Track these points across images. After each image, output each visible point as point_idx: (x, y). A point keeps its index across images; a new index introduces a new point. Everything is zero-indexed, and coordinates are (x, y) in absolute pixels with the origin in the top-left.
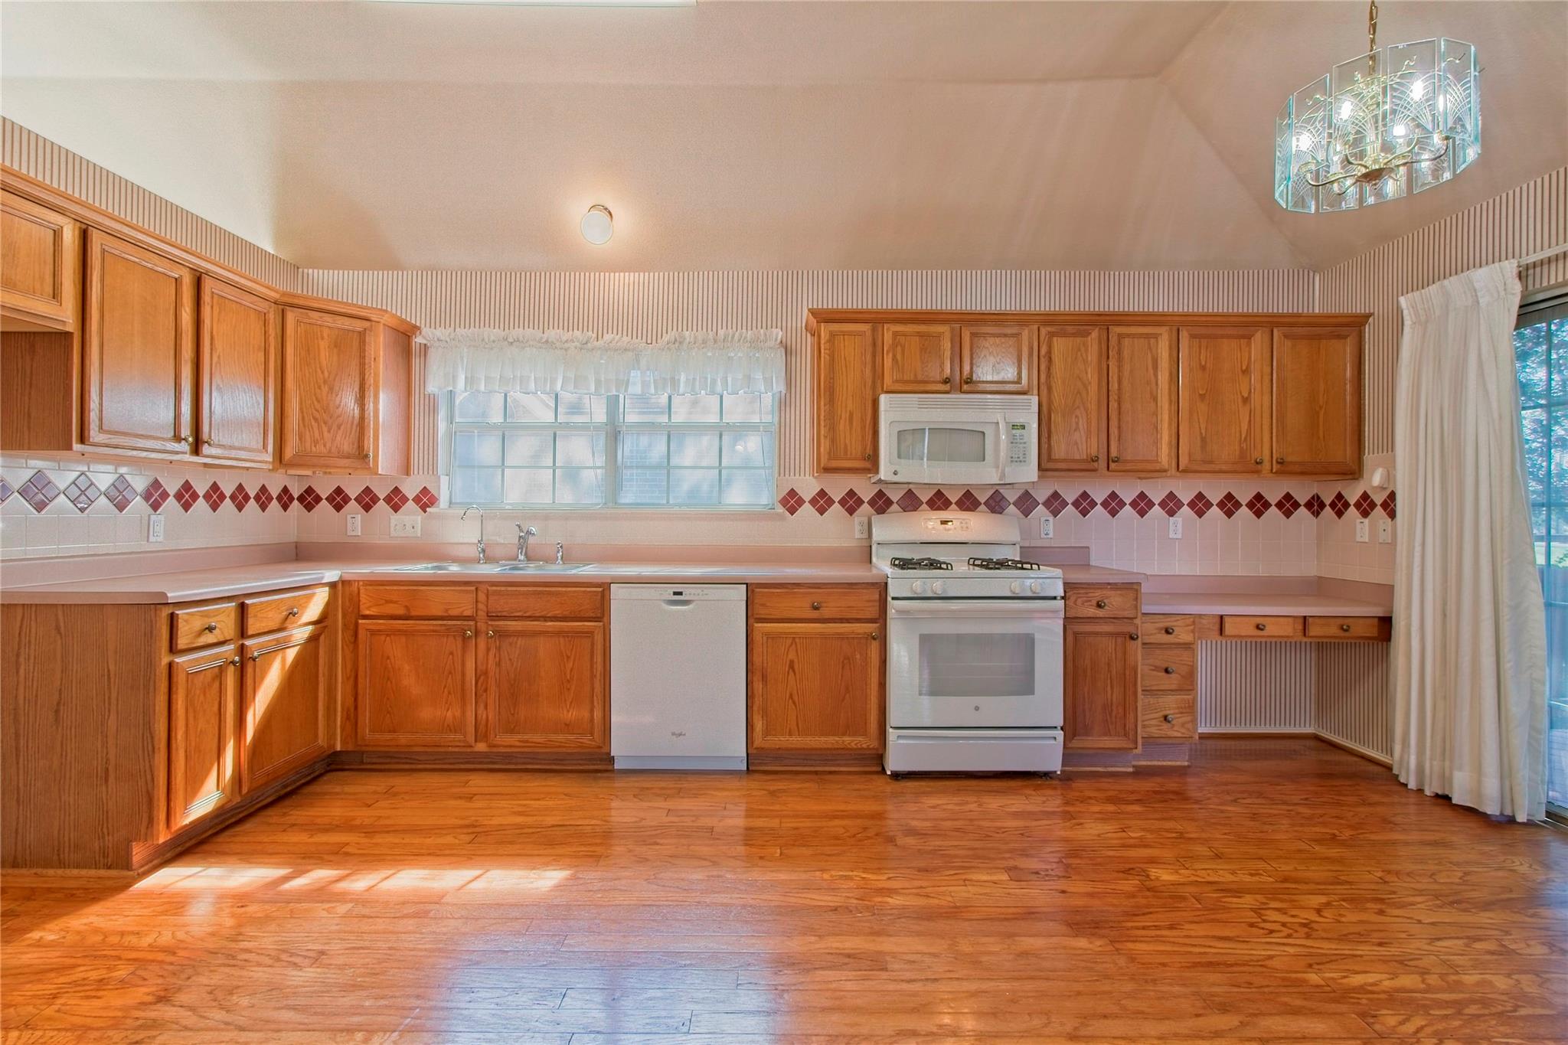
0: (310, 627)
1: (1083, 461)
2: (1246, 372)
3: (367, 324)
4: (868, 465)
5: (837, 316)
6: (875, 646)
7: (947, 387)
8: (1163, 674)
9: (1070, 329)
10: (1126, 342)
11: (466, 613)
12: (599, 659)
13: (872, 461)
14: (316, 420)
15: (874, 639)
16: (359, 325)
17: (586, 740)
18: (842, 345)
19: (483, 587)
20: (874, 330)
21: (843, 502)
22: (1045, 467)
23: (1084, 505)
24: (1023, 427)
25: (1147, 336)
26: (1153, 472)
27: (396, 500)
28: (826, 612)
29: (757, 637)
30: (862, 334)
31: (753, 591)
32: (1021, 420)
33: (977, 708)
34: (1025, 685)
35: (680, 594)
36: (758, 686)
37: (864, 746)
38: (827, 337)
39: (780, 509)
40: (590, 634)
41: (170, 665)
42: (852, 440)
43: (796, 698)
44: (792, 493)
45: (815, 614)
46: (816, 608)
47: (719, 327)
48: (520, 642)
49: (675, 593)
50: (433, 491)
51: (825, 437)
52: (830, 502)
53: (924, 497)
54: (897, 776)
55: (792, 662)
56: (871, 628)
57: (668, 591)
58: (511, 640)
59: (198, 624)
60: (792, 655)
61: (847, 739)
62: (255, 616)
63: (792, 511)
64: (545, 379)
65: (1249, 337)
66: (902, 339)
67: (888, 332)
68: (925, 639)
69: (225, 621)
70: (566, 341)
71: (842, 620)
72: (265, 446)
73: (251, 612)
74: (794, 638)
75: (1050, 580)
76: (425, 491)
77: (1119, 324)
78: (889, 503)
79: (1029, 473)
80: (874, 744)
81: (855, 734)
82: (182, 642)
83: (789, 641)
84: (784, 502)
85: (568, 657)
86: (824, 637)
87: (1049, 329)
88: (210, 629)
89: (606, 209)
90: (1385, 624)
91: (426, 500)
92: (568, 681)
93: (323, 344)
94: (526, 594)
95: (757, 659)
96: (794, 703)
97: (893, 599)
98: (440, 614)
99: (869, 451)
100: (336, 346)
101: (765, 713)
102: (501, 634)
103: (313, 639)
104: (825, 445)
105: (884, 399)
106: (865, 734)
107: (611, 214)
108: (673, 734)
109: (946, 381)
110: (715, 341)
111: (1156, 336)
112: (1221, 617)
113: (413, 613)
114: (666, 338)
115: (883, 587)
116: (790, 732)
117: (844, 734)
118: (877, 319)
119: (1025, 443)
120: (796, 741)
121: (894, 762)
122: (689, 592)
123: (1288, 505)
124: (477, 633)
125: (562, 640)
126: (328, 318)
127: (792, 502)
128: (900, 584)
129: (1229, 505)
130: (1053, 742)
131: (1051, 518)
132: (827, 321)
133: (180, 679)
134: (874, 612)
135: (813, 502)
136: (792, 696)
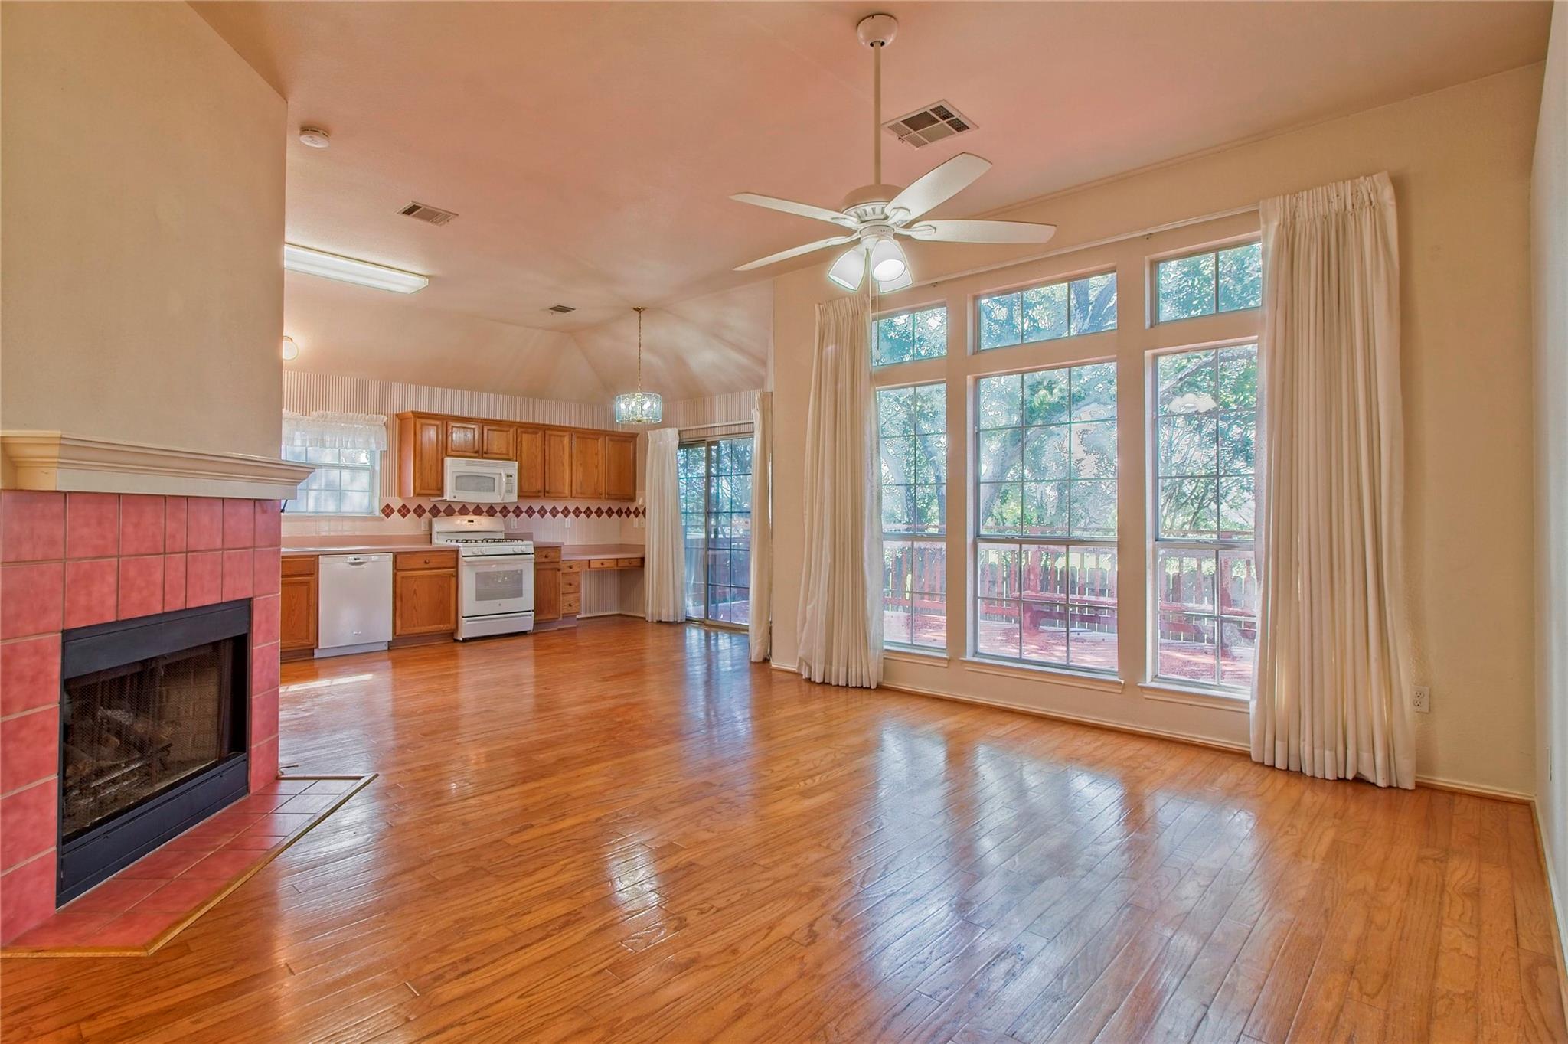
1: (535, 492)
2: (597, 454)
4: (439, 492)
5: (425, 416)
6: (454, 579)
7: (476, 455)
8: (568, 586)
9: (530, 430)
10: (552, 438)
12: (312, 596)
13: (441, 491)
15: (453, 577)
17: (305, 642)
20: (442, 424)
21: (415, 511)
22: (521, 495)
23: (530, 512)
24: (512, 476)
25: (561, 436)
26: (559, 497)
28: (431, 565)
29: (398, 579)
30: (436, 425)
31: (397, 556)
32: (510, 473)
33: (500, 605)
34: (518, 593)
35: (358, 559)
36: (399, 604)
37: (448, 629)
38: (418, 426)
39: (381, 515)
40: (307, 583)
42: (431, 480)
43: (417, 608)
44: (388, 506)
45: (426, 566)
46: (426, 563)
47: (349, 411)
49: (355, 559)
51: (418, 478)
52: (408, 511)
53: (457, 508)
54: (465, 640)
55: (415, 591)
56: (452, 570)
57: (352, 558)
60: (415, 587)
61: (442, 626)
63: (388, 516)
65: (597, 439)
68: (475, 575)
71: (438, 569)
74: (416, 578)
75: (527, 546)
77: (549, 429)
78: (439, 511)
79: (513, 498)
80: (454, 627)
81: (444, 623)
83: (414, 580)
84: (383, 511)
85: (295, 597)
86: (431, 576)
87: (522, 430)
90: (643, 559)
92: (293, 610)
95: (398, 591)
96: (416, 611)
97: (462, 557)
99: (440, 486)
101: (402, 617)
104: (418, 482)
105: (447, 460)
106: (449, 623)
107: (295, 343)
109: (476, 452)
111: (564, 436)
112: (589, 560)
115: (456, 551)
116: (414, 625)
117: (438, 624)
118: (444, 419)
119: (512, 484)
120: (418, 630)
121: (463, 634)
122: (362, 558)
123: (610, 512)
125: (290, 588)
127: (387, 511)
128: (464, 550)
129: (599, 512)
130: (530, 617)
131: (516, 519)
132: (419, 417)
134: (452, 564)
135: (399, 511)
136: (415, 608)
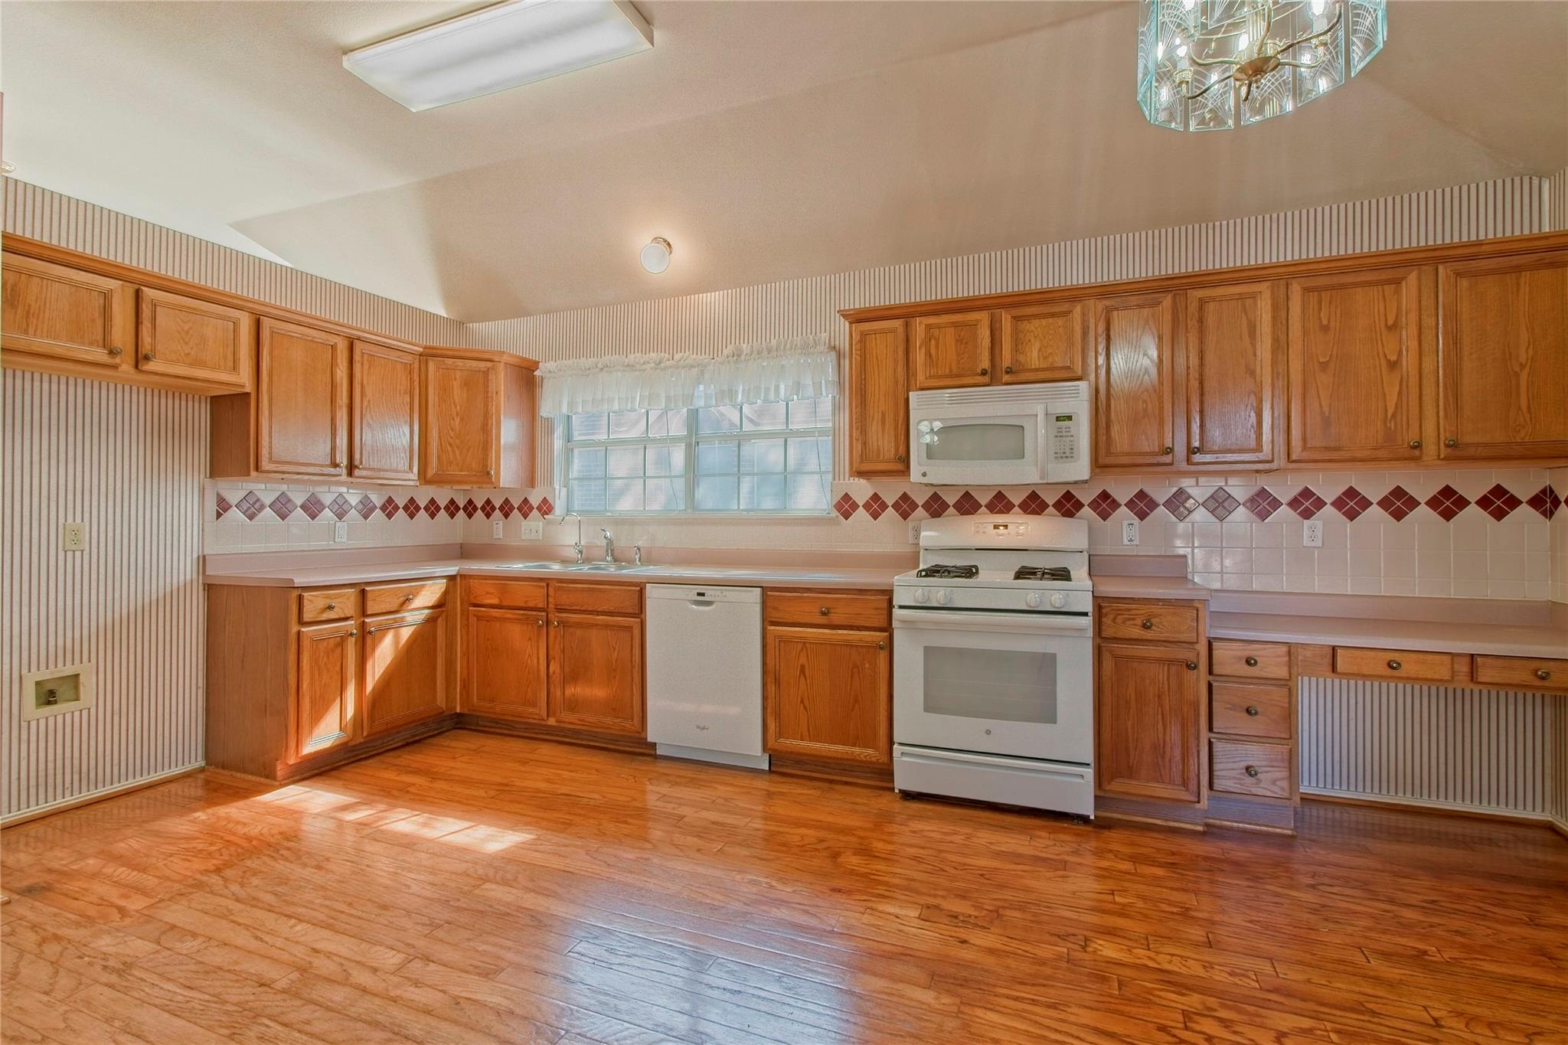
0: (427, 611)
1: (1153, 454)
2: (1393, 328)
3: (489, 364)
4: (904, 467)
5: (869, 315)
6: (883, 656)
7: (986, 379)
8: (1245, 715)
10: (1211, 307)
11: (541, 605)
12: (637, 652)
13: (908, 463)
14: (451, 445)
15: (881, 648)
16: (483, 365)
17: (627, 725)
18: (874, 344)
19: (553, 584)
20: (907, 325)
21: (896, 506)
22: (1100, 464)
24: (1070, 418)
25: (1241, 297)
27: (525, 509)
28: (835, 618)
29: (770, 640)
30: (893, 331)
31: (770, 595)
33: (988, 732)
35: (703, 595)
36: (771, 688)
37: (874, 759)
38: (859, 338)
39: (835, 513)
40: (629, 628)
41: (299, 633)
42: (883, 443)
43: (807, 703)
44: (846, 497)
45: (823, 620)
46: (824, 614)
47: (772, 337)
48: (579, 632)
49: (699, 594)
50: (551, 501)
51: (857, 440)
52: (884, 506)
53: (984, 499)
54: (907, 796)
55: (803, 668)
56: (878, 637)
57: (692, 592)
58: (572, 629)
59: (321, 603)
60: (803, 660)
61: (857, 750)
62: (374, 600)
63: (847, 515)
64: (627, 398)
66: (936, 332)
67: (919, 326)
68: (929, 651)
69: (346, 603)
70: (644, 364)
71: (851, 628)
72: (411, 468)
73: (369, 596)
74: (804, 643)
76: (545, 501)
77: (1202, 286)
78: (945, 506)
80: (884, 759)
81: (866, 747)
82: (307, 617)
83: (800, 646)
84: (839, 506)
85: (614, 649)
86: (833, 643)
88: (330, 608)
89: (665, 241)
91: (546, 508)
92: (614, 669)
93: (456, 384)
94: (583, 590)
95: (770, 663)
96: (805, 708)
97: (901, 607)
98: (522, 604)
99: (900, 452)
100: (465, 384)
101: (778, 716)
102: (563, 624)
103: (431, 621)
104: (858, 447)
105: (913, 396)
106: (875, 747)
107: (669, 245)
108: (698, 727)
109: (984, 373)
110: (769, 351)
111: (1253, 296)
112: (1334, 649)
113: (504, 604)
114: (725, 352)
115: (888, 593)
116: (802, 735)
117: (854, 745)
118: (907, 314)
119: (1072, 436)
120: (808, 746)
121: (901, 782)
122: (711, 593)
124: (548, 623)
125: (609, 632)
126: (459, 362)
127: (846, 506)
128: (907, 589)
130: (1080, 780)
132: (859, 321)
133: (306, 643)
134: (881, 622)
135: (867, 506)
136: (802, 701)
